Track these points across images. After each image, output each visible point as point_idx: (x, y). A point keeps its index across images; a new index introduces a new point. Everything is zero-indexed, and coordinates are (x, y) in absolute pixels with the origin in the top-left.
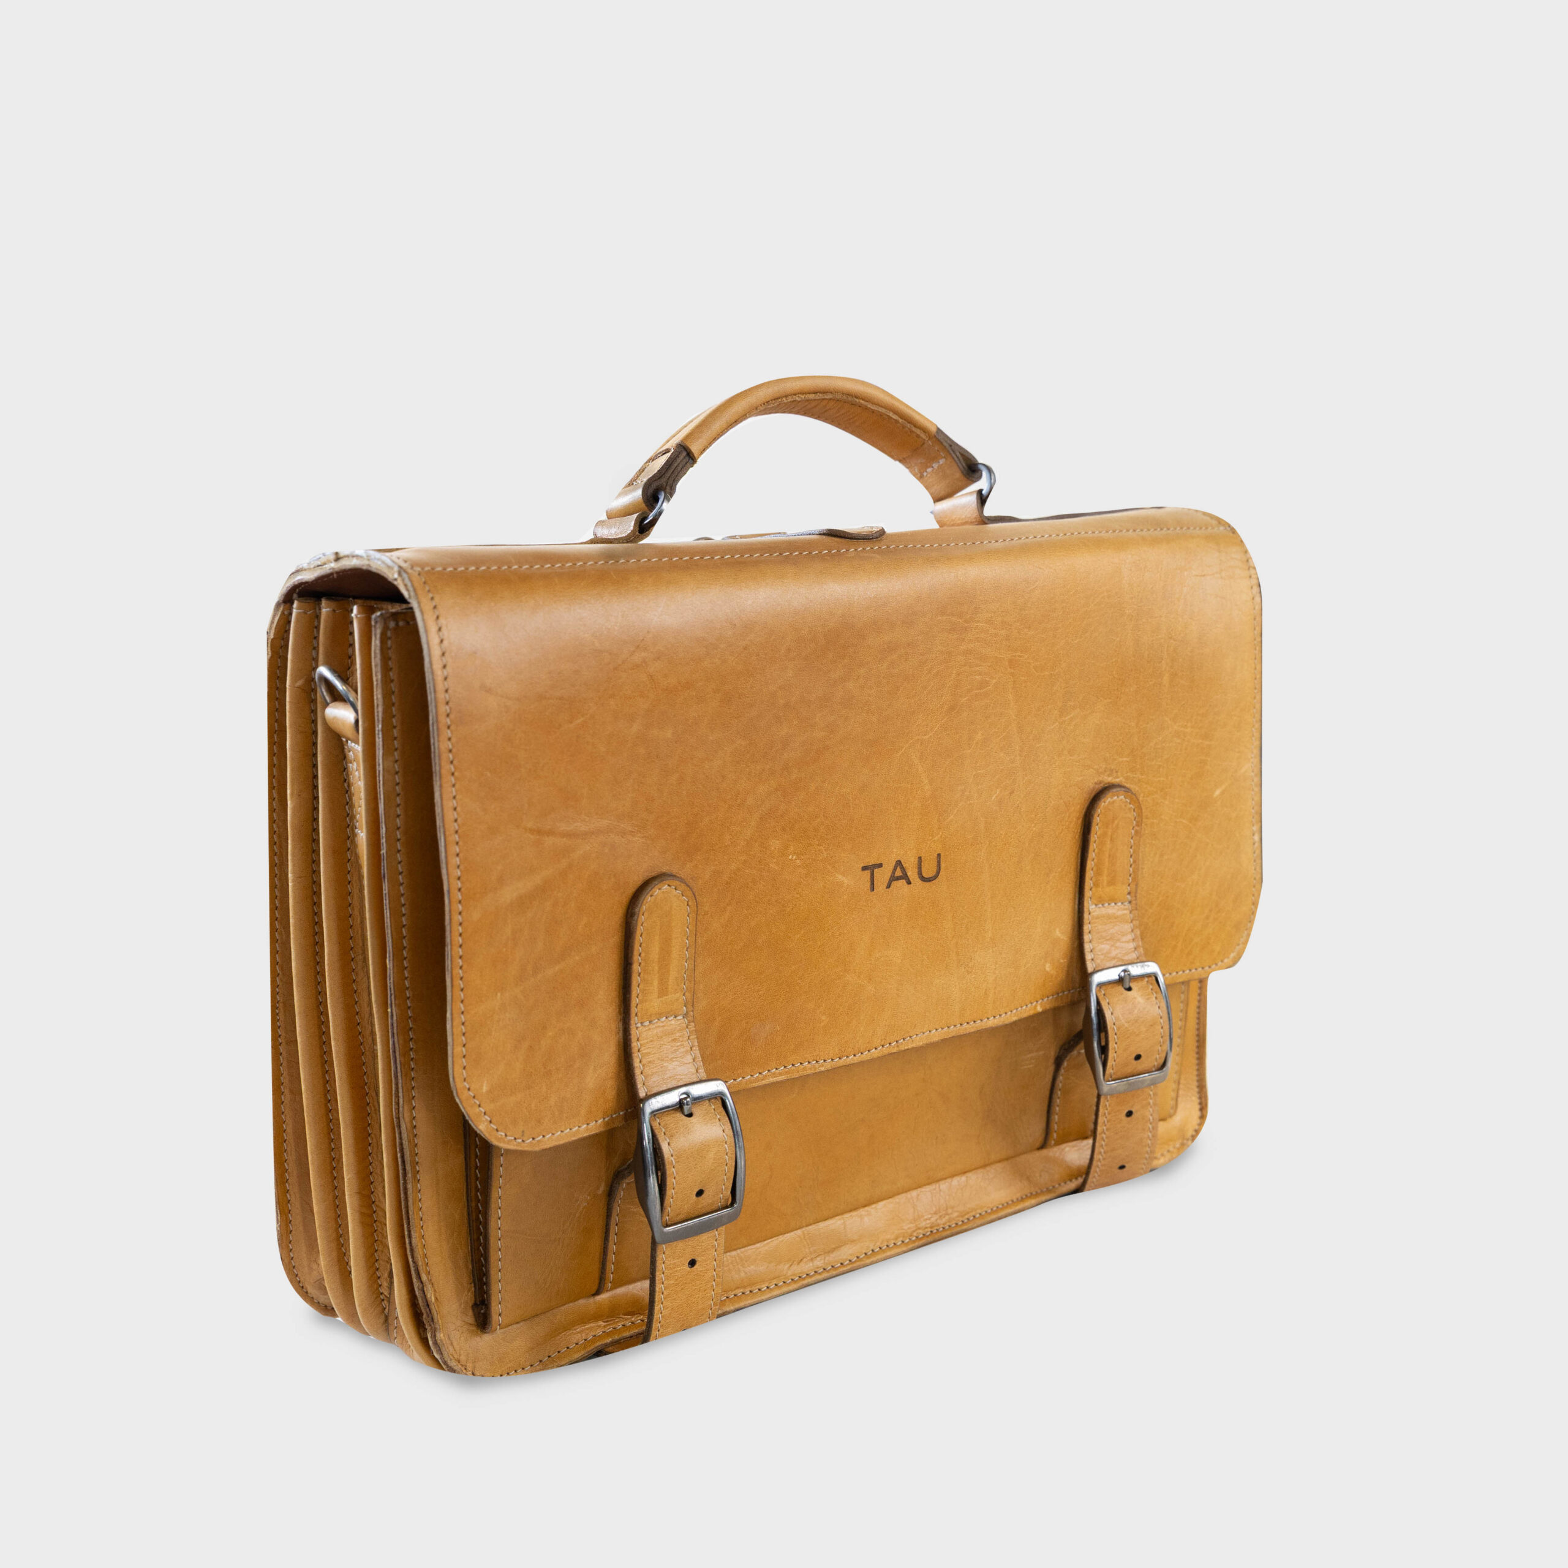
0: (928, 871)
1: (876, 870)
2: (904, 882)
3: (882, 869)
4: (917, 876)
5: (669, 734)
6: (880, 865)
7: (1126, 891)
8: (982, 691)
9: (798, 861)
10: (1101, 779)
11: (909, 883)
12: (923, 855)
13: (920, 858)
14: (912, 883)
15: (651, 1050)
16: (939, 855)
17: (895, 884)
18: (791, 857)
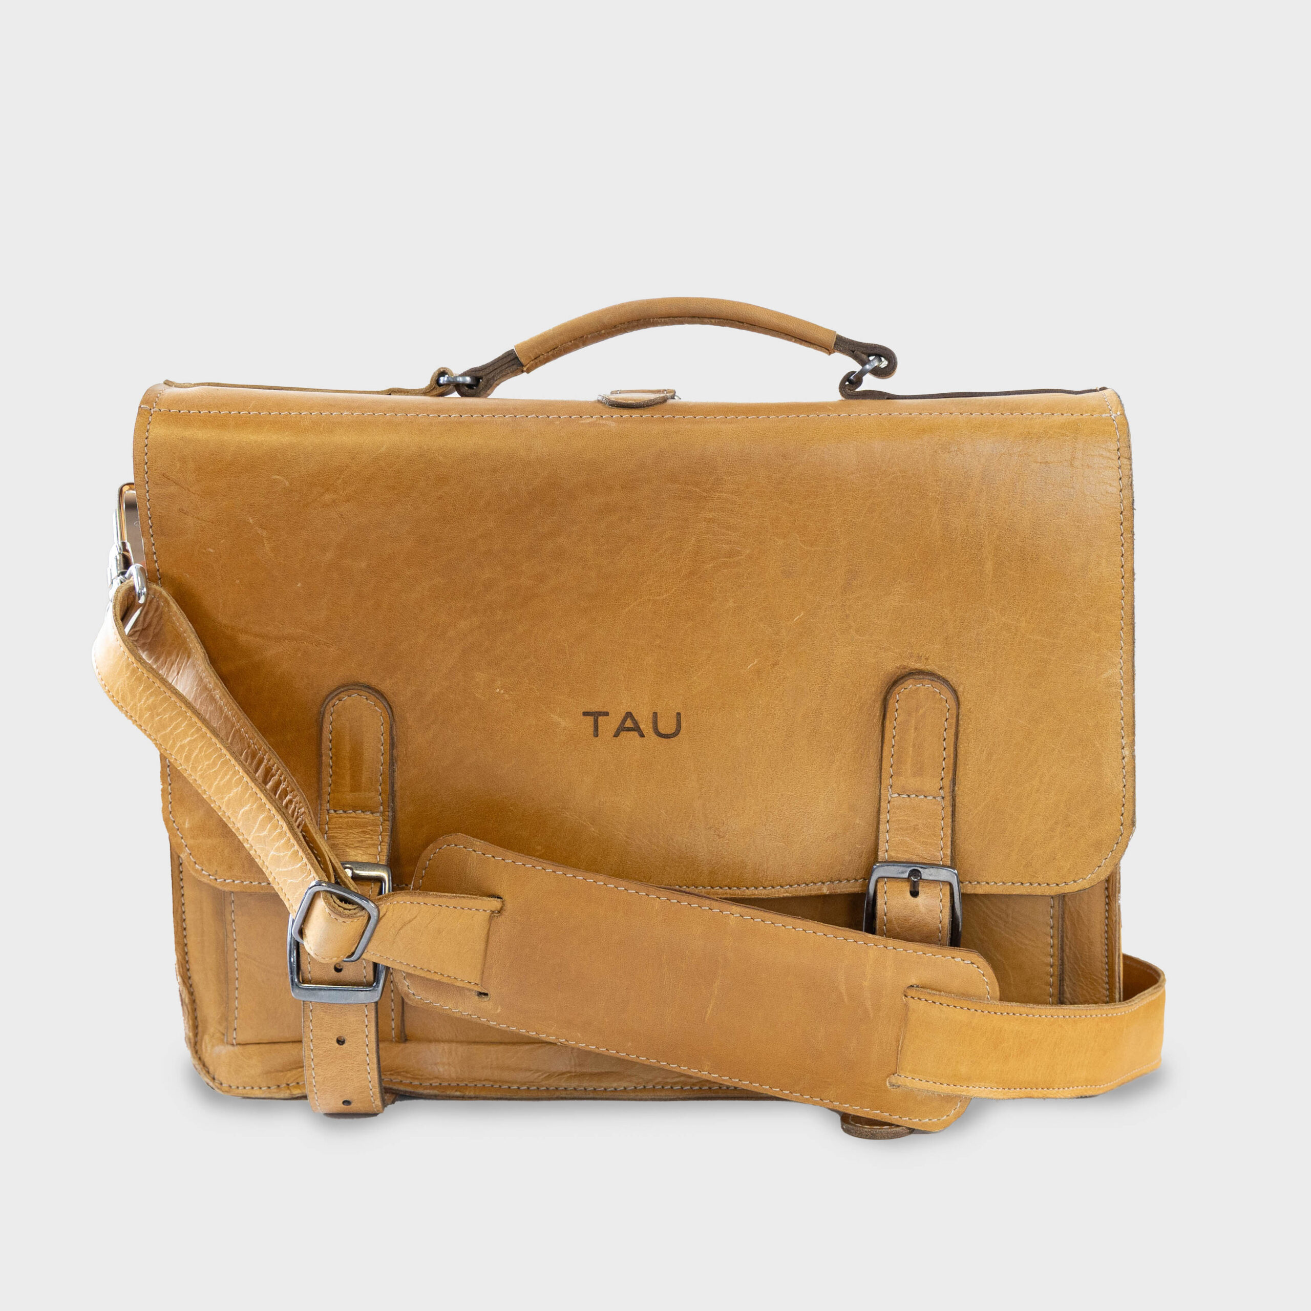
0: (666, 726)
1: (600, 718)
2: (636, 734)
3: (608, 717)
4: (651, 731)
5: (363, 565)
6: (606, 714)
7: (938, 786)
8: (732, 560)
9: (507, 696)
10: (905, 664)
11: (642, 736)
12: (658, 711)
13: (655, 714)
14: (645, 736)
15: (339, 834)
16: (679, 714)
17: (623, 734)
18: (498, 690)
